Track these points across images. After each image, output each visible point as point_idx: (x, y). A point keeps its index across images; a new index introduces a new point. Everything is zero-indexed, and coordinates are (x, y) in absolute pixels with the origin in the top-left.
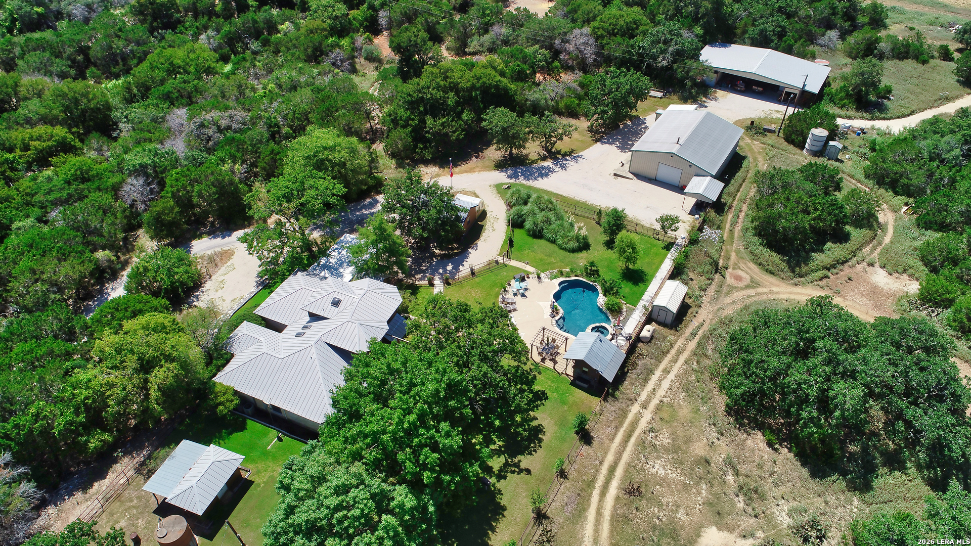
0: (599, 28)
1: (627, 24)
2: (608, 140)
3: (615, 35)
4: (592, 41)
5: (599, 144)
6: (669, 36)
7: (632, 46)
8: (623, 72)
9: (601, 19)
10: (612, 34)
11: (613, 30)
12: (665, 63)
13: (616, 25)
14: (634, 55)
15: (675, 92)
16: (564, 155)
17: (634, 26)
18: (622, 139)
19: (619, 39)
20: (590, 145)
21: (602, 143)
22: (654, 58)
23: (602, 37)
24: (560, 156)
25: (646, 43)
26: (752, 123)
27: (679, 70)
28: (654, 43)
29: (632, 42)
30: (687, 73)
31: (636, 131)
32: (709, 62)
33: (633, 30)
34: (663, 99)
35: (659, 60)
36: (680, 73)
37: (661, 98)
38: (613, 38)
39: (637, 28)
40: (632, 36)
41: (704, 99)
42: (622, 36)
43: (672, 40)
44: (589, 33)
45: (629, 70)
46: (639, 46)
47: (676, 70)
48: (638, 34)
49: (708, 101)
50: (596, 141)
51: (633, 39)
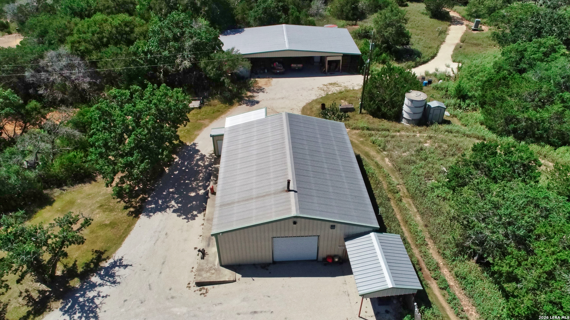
0: (79, 42)
1: (117, 28)
2: (156, 203)
3: (106, 45)
4: (77, 61)
5: (143, 218)
6: (177, 31)
7: (135, 54)
8: (136, 91)
9: (78, 30)
10: (100, 45)
11: (101, 39)
12: (187, 64)
13: (101, 33)
14: (142, 65)
15: (213, 95)
16: (84, 276)
17: (127, 29)
18: (177, 191)
19: (112, 48)
20: (130, 227)
21: (149, 213)
22: (171, 60)
23: (87, 52)
24: (75, 283)
25: (152, 45)
26: (323, 106)
27: (209, 68)
28: (163, 42)
29: (132, 48)
30: (219, 68)
31: (192, 169)
32: (235, 50)
33: (127, 33)
34: (203, 109)
35: (178, 61)
36: (211, 72)
37: (200, 108)
38: (104, 50)
39: (132, 31)
40: (130, 42)
41: (249, 94)
42: (116, 44)
43: (183, 34)
44: (69, 51)
45: (144, 87)
46: (143, 52)
47: (205, 68)
48: (136, 38)
49: (255, 94)
50: (137, 214)
51: (132, 45)
